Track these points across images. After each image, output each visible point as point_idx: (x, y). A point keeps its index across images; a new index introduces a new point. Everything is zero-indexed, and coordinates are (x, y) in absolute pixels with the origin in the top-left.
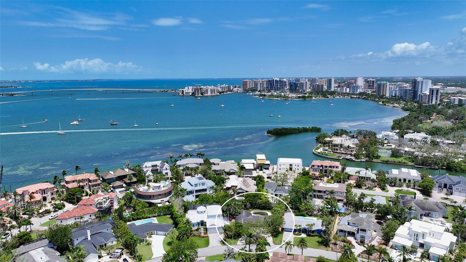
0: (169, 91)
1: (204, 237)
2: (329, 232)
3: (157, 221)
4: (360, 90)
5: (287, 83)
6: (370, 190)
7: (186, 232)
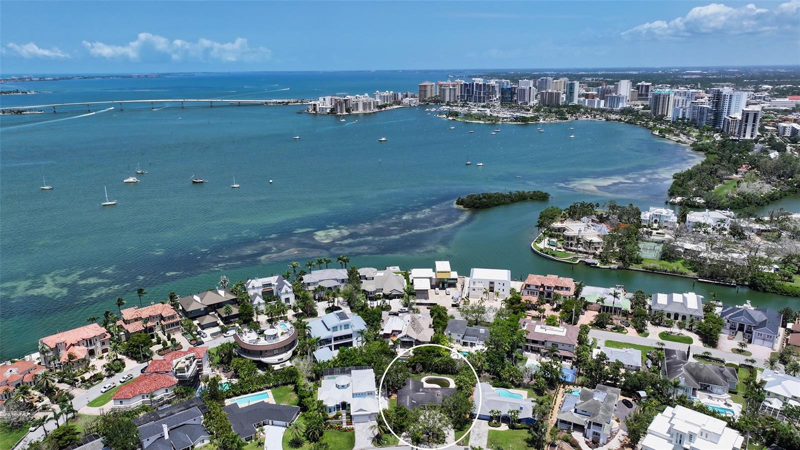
0: (291, 103)
1: (346, 430)
2: (543, 430)
3: (272, 397)
4: (623, 105)
5: (497, 89)
6: (618, 332)
7: (318, 426)
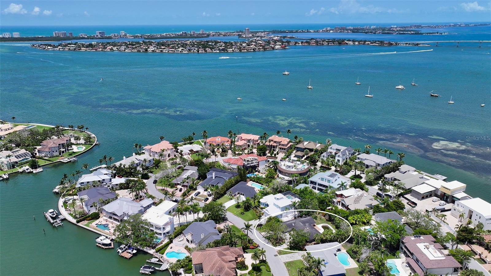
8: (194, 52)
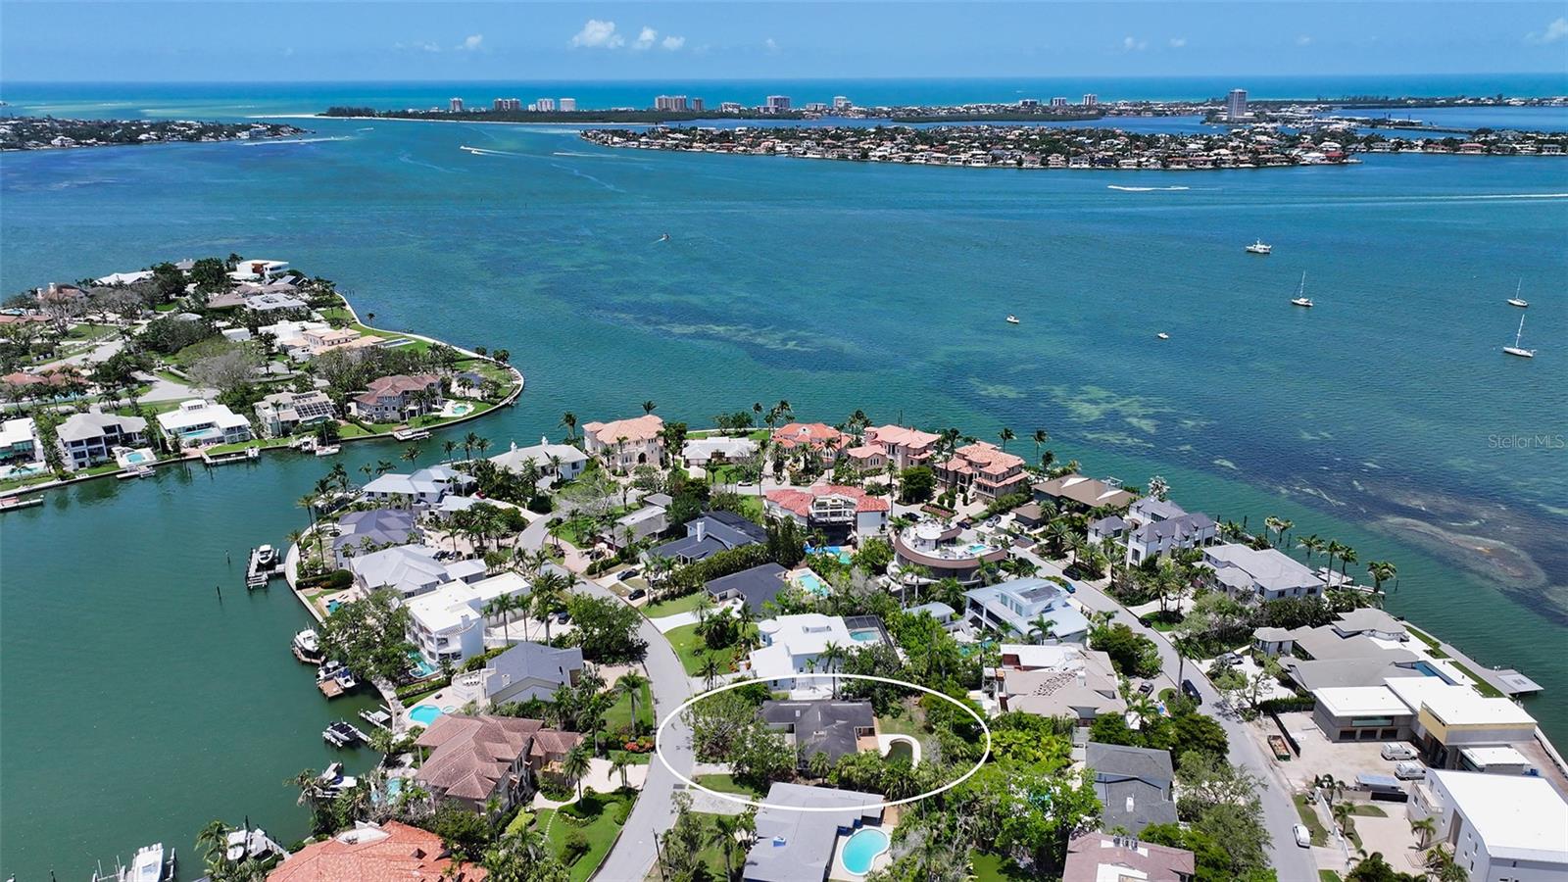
8: (1004, 164)
